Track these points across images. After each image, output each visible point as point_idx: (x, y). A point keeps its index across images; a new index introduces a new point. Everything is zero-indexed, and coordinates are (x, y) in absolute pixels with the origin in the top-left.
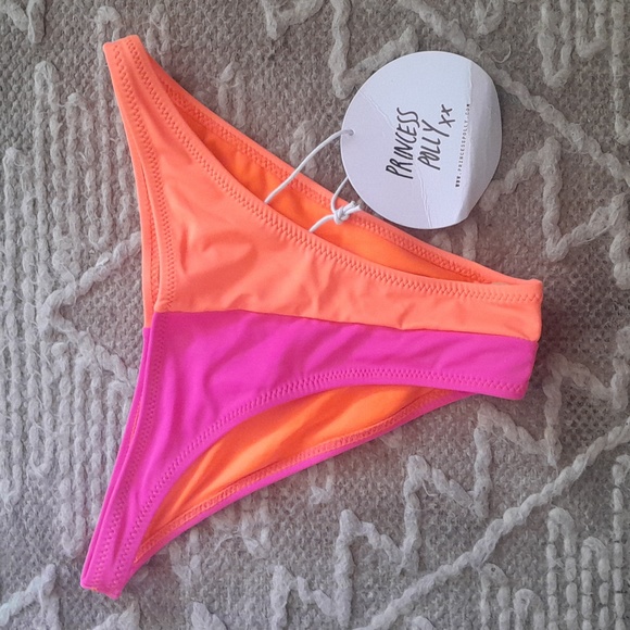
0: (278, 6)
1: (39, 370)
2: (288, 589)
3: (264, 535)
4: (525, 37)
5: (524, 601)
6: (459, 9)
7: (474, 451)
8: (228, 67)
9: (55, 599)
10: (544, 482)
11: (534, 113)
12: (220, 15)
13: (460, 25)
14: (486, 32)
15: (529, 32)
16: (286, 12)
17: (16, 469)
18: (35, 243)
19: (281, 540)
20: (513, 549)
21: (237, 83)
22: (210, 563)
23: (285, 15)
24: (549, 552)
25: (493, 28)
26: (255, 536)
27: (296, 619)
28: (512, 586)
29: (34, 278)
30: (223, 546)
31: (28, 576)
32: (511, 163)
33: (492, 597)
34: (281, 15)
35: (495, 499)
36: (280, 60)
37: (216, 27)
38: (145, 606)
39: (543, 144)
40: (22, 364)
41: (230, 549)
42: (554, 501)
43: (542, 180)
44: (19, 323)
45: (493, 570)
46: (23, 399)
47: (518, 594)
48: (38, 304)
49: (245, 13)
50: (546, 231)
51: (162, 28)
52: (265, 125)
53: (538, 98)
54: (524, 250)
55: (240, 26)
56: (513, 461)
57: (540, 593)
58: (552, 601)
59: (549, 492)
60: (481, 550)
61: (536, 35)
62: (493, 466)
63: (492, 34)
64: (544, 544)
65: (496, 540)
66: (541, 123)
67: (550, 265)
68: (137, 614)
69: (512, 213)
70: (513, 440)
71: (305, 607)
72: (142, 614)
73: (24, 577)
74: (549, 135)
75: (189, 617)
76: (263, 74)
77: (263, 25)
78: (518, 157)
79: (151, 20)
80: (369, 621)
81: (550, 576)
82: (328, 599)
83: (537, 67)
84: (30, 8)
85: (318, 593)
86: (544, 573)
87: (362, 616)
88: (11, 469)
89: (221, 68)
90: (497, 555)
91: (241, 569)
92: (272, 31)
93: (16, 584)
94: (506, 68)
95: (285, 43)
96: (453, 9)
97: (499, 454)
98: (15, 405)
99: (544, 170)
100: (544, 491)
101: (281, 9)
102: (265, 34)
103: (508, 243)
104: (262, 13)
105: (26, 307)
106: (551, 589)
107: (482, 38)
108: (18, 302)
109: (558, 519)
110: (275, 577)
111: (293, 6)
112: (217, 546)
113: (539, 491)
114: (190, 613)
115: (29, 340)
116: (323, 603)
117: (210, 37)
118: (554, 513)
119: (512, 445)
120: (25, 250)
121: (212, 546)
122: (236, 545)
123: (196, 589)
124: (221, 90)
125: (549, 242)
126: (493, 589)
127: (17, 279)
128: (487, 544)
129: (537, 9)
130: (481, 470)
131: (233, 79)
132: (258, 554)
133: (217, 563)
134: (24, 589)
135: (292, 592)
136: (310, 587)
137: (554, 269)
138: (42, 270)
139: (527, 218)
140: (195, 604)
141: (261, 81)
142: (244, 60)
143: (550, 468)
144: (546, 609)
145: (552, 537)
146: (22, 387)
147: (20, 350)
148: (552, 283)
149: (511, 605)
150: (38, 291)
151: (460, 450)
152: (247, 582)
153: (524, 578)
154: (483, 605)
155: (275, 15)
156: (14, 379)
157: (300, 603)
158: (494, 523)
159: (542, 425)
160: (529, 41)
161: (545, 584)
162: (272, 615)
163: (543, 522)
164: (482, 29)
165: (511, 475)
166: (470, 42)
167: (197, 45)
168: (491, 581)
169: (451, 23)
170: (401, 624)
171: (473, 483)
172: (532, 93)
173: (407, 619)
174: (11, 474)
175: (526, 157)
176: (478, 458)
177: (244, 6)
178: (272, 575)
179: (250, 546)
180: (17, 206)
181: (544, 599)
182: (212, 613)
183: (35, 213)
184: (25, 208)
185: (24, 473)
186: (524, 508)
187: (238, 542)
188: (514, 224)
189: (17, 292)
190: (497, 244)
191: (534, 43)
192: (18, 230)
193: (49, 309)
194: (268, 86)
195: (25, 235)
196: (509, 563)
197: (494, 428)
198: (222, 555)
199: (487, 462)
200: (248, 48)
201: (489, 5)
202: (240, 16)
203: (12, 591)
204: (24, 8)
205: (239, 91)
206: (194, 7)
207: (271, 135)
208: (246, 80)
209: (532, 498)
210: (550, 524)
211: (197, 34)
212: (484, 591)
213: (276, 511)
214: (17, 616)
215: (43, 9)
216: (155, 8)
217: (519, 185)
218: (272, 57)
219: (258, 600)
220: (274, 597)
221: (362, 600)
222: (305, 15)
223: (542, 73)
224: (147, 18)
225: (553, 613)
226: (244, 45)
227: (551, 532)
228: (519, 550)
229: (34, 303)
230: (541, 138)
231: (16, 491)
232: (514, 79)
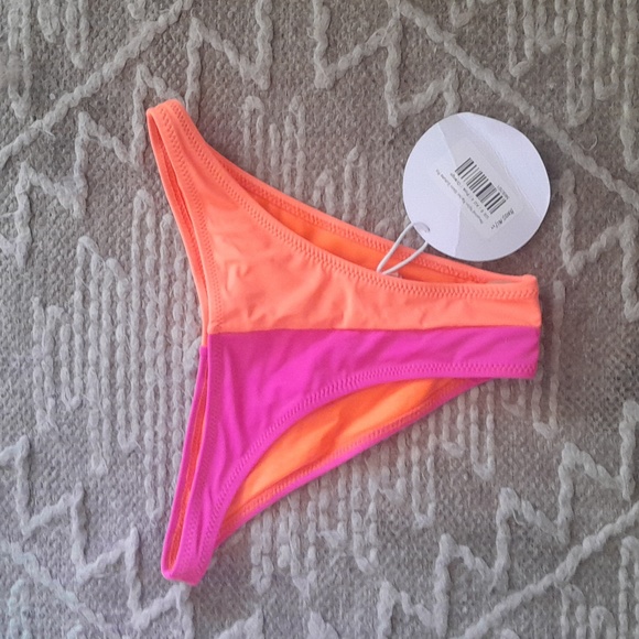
0: (399, 99)
1: (183, 404)
2: (393, 602)
3: (373, 554)
4: (609, 130)
5: (599, 617)
6: (553, 104)
7: (558, 485)
8: (354, 150)
9: (190, 606)
10: (618, 514)
11: (616, 194)
12: (349, 105)
13: (554, 118)
14: (576, 124)
15: (612, 126)
16: (405, 104)
17: (160, 490)
18: (184, 295)
19: (388, 560)
20: (590, 572)
21: (361, 164)
22: (326, 577)
23: (404, 107)
24: (622, 575)
25: (583, 121)
26: (365, 555)
27: (399, 629)
28: (588, 605)
29: (182, 325)
30: (337, 563)
31: (167, 584)
32: (596, 236)
33: (571, 613)
34: (400, 107)
35: (577, 527)
36: (398, 144)
37: (344, 116)
38: (268, 614)
39: (623, 220)
40: (169, 398)
41: (342, 566)
42: (627, 531)
43: (622, 252)
44: (168, 364)
45: (573, 590)
46: (168, 429)
47: (594, 611)
48: (185, 348)
49: (370, 105)
50: (625, 296)
51: (299, 116)
52: (384, 199)
53: (620, 181)
54: (605, 311)
55: (365, 115)
56: (593, 495)
57: (612, 608)
58: (622, 618)
59: (623, 523)
60: (564, 572)
61: (619, 129)
62: (574, 499)
63: (581, 126)
64: (617, 569)
65: (576, 564)
66: (621, 203)
67: (628, 325)
68: (261, 620)
69: (596, 278)
70: (594, 476)
71: (407, 619)
72: (265, 620)
73: (164, 586)
74: (628, 212)
75: (306, 625)
76: (383, 156)
77: (385, 115)
78: (601, 231)
79: (290, 109)
80: (463, 633)
81: (622, 597)
82: (428, 613)
83: (619, 155)
84: (188, 95)
85: (419, 607)
86: (616, 593)
87: (457, 629)
88: (155, 490)
89: (347, 151)
90: (576, 578)
91: (352, 584)
92: (393, 120)
93: (157, 593)
94: (593, 156)
95: (403, 131)
96: (548, 104)
97: (580, 489)
98: (161, 434)
99: (623, 244)
100: (619, 521)
101: (401, 101)
102: (386, 123)
103: (592, 305)
104: (384, 104)
105: (175, 349)
106: (622, 606)
107: (572, 129)
108: (168, 345)
109: (629, 546)
110: (382, 591)
111: (411, 99)
112: (332, 563)
113: (614, 522)
114: (307, 621)
115: (175, 378)
116: (423, 616)
117: (339, 123)
118: (627, 541)
119: (592, 481)
120: (175, 301)
121: (327, 563)
122: (347, 564)
123: (314, 598)
124: (347, 168)
125: (627, 305)
126: (572, 607)
127: (168, 325)
128: (569, 567)
129: (620, 106)
130: (564, 503)
131: (358, 160)
132: (367, 571)
133: (331, 578)
134: (163, 596)
135: (397, 606)
136: (412, 601)
137: (631, 327)
138: (189, 319)
139: (608, 284)
140: (312, 614)
141: (381, 162)
142: (368, 144)
143: (625, 502)
144: (617, 625)
145: (624, 561)
146: (168, 419)
147: (168, 387)
148: (629, 340)
149: (587, 620)
150: (186, 337)
151: (547, 485)
152: (356, 596)
153: (599, 598)
154: (563, 620)
155: (396, 106)
156: (162, 412)
157: (403, 615)
158: (575, 549)
159: (618, 464)
160: (614, 132)
161: (617, 603)
162: (378, 625)
163: (617, 549)
164: (572, 122)
165: (590, 507)
166: (562, 133)
167: (328, 130)
168: (571, 599)
169: (546, 117)
170: (492, 635)
171: (557, 514)
172: (614, 177)
173: (496, 632)
174: (156, 494)
175: (608, 230)
176: (562, 491)
177: (369, 99)
178: (378, 590)
179: (361, 563)
180: (170, 264)
181: (616, 616)
182: (326, 621)
183: (185, 269)
184: (177, 265)
185: (167, 494)
186: (601, 536)
187: (350, 559)
188: (597, 289)
189: (167, 337)
190: (581, 306)
191: (617, 134)
192: (170, 284)
193: (195, 352)
194: (387, 166)
195: (176, 288)
196: (586, 584)
197: (577, 466)
198: (335, 570)
199: (570, 496)
200: (372, 133)
201: (579, 102)
202: (365, 106)
203: (153, 598)
204: (183, 95)
205: (363, 170)
206: (326, 98)
207: (388, 207)
208: (369, 161)
209: (608, 528)
210: (623, 550)
211: (329, 122)
212: (565, 608)
213: (384, 534)
214: (156, 620)
215: (198, 97)
216: (294, 99)
217: (602, 255)
218: (392, 142)
219: (366, 612)
220: (381, 609)
221: (457, 614)
222: (421, 106)
223: (623, 161)
224: (286, 107)
225: (623, 628)
226: (368, 131)
227: (624, 558)
228: (595, 573)
229: (181, 346)
230: (622, 216)
231: (161, 508)
232: (599, 164)
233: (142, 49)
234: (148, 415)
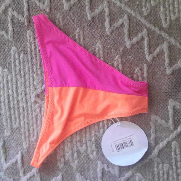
0: (91, 11)
1: (32, 112)
2: (102, 168)
3: (95, 153)
4: (157, 15)
5: (167, 167)
6: (139, 9)
7: (151, 127)
8: (78, 28)
9: (39, 174)
10: (170, 135)
11: (161, 35)
12: (75, 15)
13: (140, 13)
14: (147, 14)
16: (93, 13)
17: (27, 139)
18: (30, 78)
19: (100, 154)
20: (163, 153)
21: (81, 33)
22: (81, 162)
23: (93, 14)
24: (173, 154)
25: (148, 13)
26: (92, 154)
27: (105, 176)
28: (163, 163)
29: (30, 88)
30: (84, 157)
32: (156, 49)
33: (158, 167)
34: (91, 14)
35: (157, 140)
36: (92, 25)
37: (74, 18)
38: (64, 175)
39: (164, 43)
40: (28, 111)
41: (86, 158)
42: (173, 140)
43: (164, 53)
44: (26, 100)
45: (158, 159)
46: (28, 120)
47: (165, 165)
48: (31, 94)
49: (82, 14)
50: (166, 66)
51: (60, 19)
52: (89, 43)
53: (162, 31)
54: (161, 72)
55: (81, 17)
56: (161, 129)
57: (171, 164)
58: (174, 167)
59: (172, 137)
60: (154, 154)
61: (160, 15)
62: (156, 131)
63: (148, 15)
64: (171, 152)
65: (158, 151)
66: (163, 38)
67: (168, 75)
68: (62, 176)
69: (157, 62)
70: (161, 123)
71: (107, 172)
72: (63, 177)
73: (31, 168)
74: (166, 41)
75: (76, 177)
76: (88, 30)
77: (87, 17)
78: (157, 47)
79: (57, 17)
80: (125, 175)
81: (173, 160)
82: (113, 170)
83: (161, 23)
84: (25, 16)
85: (110, 168)
86: (171, 159)
87: (123, 174)
88: (26, 139)
89: (76, 29)
90: (159, 155)
91: (89, 163)
92: (89, 18)
93: (29, 171)
94: (153, 24)
95: (93, 21)
96: (137, 9)
97: (157, 128)
98: (26, 122)
99: (165, 50)
100: (170, 137)
101: (92, 12)
102: (87, 19)
103: (156, 70)
104: (86, 14)
105: (28, 95)
106: (174, 164)
107: (145, 16)
108: (26, 94)
109: (174, 144)
110: (98, 164)
111: (95, 11)
112: (82, 157)
113: (169, 137)
114: (76, 175)
115: (29, 104)
116: (112, 171)
117: (73, 21)
118: (173, 143)
119: (161, 125)
120: (27, 80)
121: (81, 157)
122: (87, 157)
123: (77, 168)
124: (77, 35)
125: (167, 69)
126: (158, 164)
127: (25, 88)
128: (156, 152)
129: (160, 8)
130: (153, 132)
131: (80, 32)
132: (93, 159)
133: (82, 162)
134: (31, 172)
135: (103, 169)
136: (108, 167)
137: (169, 76)
138: (32, 85)
139: (161, 63)
140: (77, 173)
141: (87, 32)
142: (82, 26)
143: (172, 130)
144: (173, 169)
145: (173, 149)
146: (28, 117)
147: (27, 107)
148: (169, 80)
149: (163, 169)
150: (31, 91)
151: (147, 127)
152: (91, 166)
153: (166, 161)
154: (155, 169)
155: (90, 14)
156: (26, 115)
157: (106, 171)
158: (157, 146)
159: (169, 119)
160: (158, 16)
161: (172, 163)
162: (98, 175)
163: (171, 145)
164: (145, 14)
165: (161, 133)
166: (143, 18)
167: (70, 23)
168: (157, 162)
169: (137, 13)
170: (133, 176)
171: (151, 136)
172: (160, 30)
173: (135, 174)
174: (26, 141)
175: (159, 47)
176: (152, 129)
177: (82, 12)
178: (97, 164)
179: (91, 156)
180: (24, 69)
181: (172, 166)
182: (82, 175)
183: (29, 70)
184: (27, 69)
185: (29, 140)
186: (165, 142)
187: (88, 155)
188: (158, 65)
189: (25, 92)
190: (153, 71)
191: (159, 17)
192: (25, 75)
193: (34, 96)
194: (89, 33)
195: (27, 76)
196: (162, 157)
197: (156, 121)
198: (84, 159)
199: (154, 130)
200: (83, 23)
201: (147, 8)
202: (81, 14)
203: (28, 172)
204: (23, 16)
205: (82, 35)
206: (68, 13)
207: (90, 46)
208: (83, 31)
209: (167, 139)
210: (172, 146)
211: (70, 20)
212: (156, 165)
213: (98, 147)
214: (29, 179)
215: (28, 16)
216: (58, 14)
217: (158, 55)
218: (90, 25)
219: (94, 171)
220: (98, 170)
221: (122, 170)
222: (98, 13)
223: (162, 24)
224: (56, 17)
225: (175, 170)
226: (82, 22)
227: (173, 148)
228: (164, 154)
229: (30, 94)
230: (163, 42)
231: (27, 145)
232: (155, 26)
233: (10, 3)
234: (21, 116)
